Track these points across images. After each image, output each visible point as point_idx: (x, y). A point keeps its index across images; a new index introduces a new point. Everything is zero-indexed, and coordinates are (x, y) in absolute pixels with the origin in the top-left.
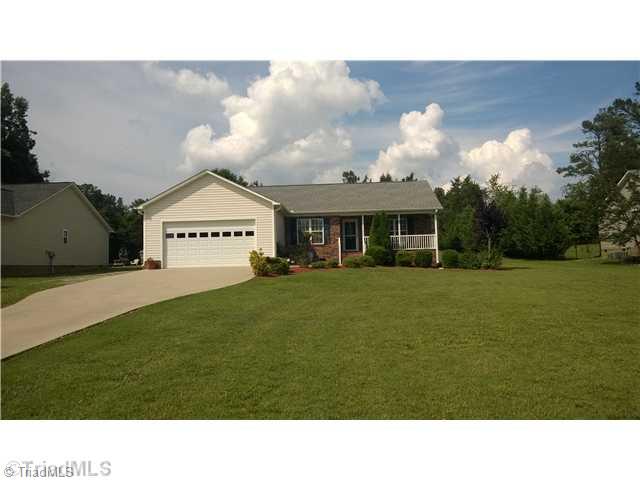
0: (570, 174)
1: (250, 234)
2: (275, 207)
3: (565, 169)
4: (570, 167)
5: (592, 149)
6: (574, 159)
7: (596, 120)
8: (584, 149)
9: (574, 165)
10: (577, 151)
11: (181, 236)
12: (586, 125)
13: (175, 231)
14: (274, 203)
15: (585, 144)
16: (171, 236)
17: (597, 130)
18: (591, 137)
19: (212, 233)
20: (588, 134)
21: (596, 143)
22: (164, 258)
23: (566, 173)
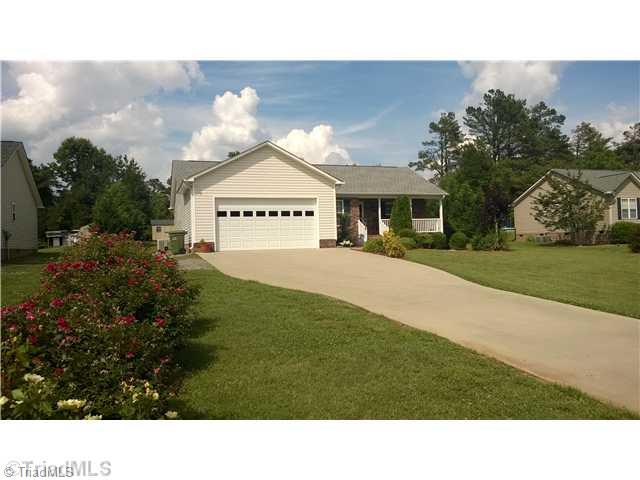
0: (419, 169)
1: (310, 214)
3: (415, 164)
4: (420, 162)
5: (437, 148)
6: (421, 155)
7: (440, 123)
8: (430, 147)
9: (422, 160)
10: (424, 149)
11: (235, 214)
12: (433, 127)
13: (228, 208)
15: (432, 143)
16: (223, 214)
17: (442, 132)
18: (436, 137)
19: (270, 212)
20: (434, 134)
21: (441, 143)
22: (217, 240)
23: (416, 167)
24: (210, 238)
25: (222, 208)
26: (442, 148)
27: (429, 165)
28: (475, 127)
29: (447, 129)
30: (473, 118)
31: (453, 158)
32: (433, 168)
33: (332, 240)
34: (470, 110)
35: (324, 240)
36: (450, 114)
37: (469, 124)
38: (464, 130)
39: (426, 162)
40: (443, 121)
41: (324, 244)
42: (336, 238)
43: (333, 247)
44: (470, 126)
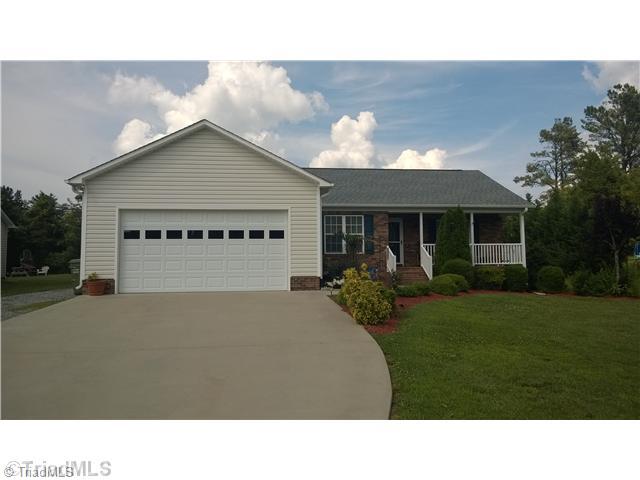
0: (527, 184)
1: (277, 235)
2: (323, 190)
3: (522, 179)
4: (528, 177)
5: (549, 159)
6: (530, 169)
7: (553, 130)
8: (541, 158)
9: (531, 174)
10: (533, 161)
11: (153, 235)
12: (545, 135)
14: (324, 184)
15: (543, 154)
16: (134, 235)
17: (556, 140)
18: (548, 146)
19: (210, 232)
20: (546, 144)
21: (554, 153)
22: (119, 275)
23: (524, 182)
24: (108, 272)
25: (131, 226)
26: (556, 160)
27: (539, 180)
28: (596, 131)
29: (563, 137)
30: (594, 120)
31: (570, 170)
32: (545, 183)
33: (313, 279)
34: (590, 111)
35: (298, 278)
36: (566, 119)
37: (589, 127)
38: (584, 136)
39: (536, 176)
40: (557, 128)
41: (299, 283)
42: (319, 274)
43: (314, 288)
44: (590, 130)
